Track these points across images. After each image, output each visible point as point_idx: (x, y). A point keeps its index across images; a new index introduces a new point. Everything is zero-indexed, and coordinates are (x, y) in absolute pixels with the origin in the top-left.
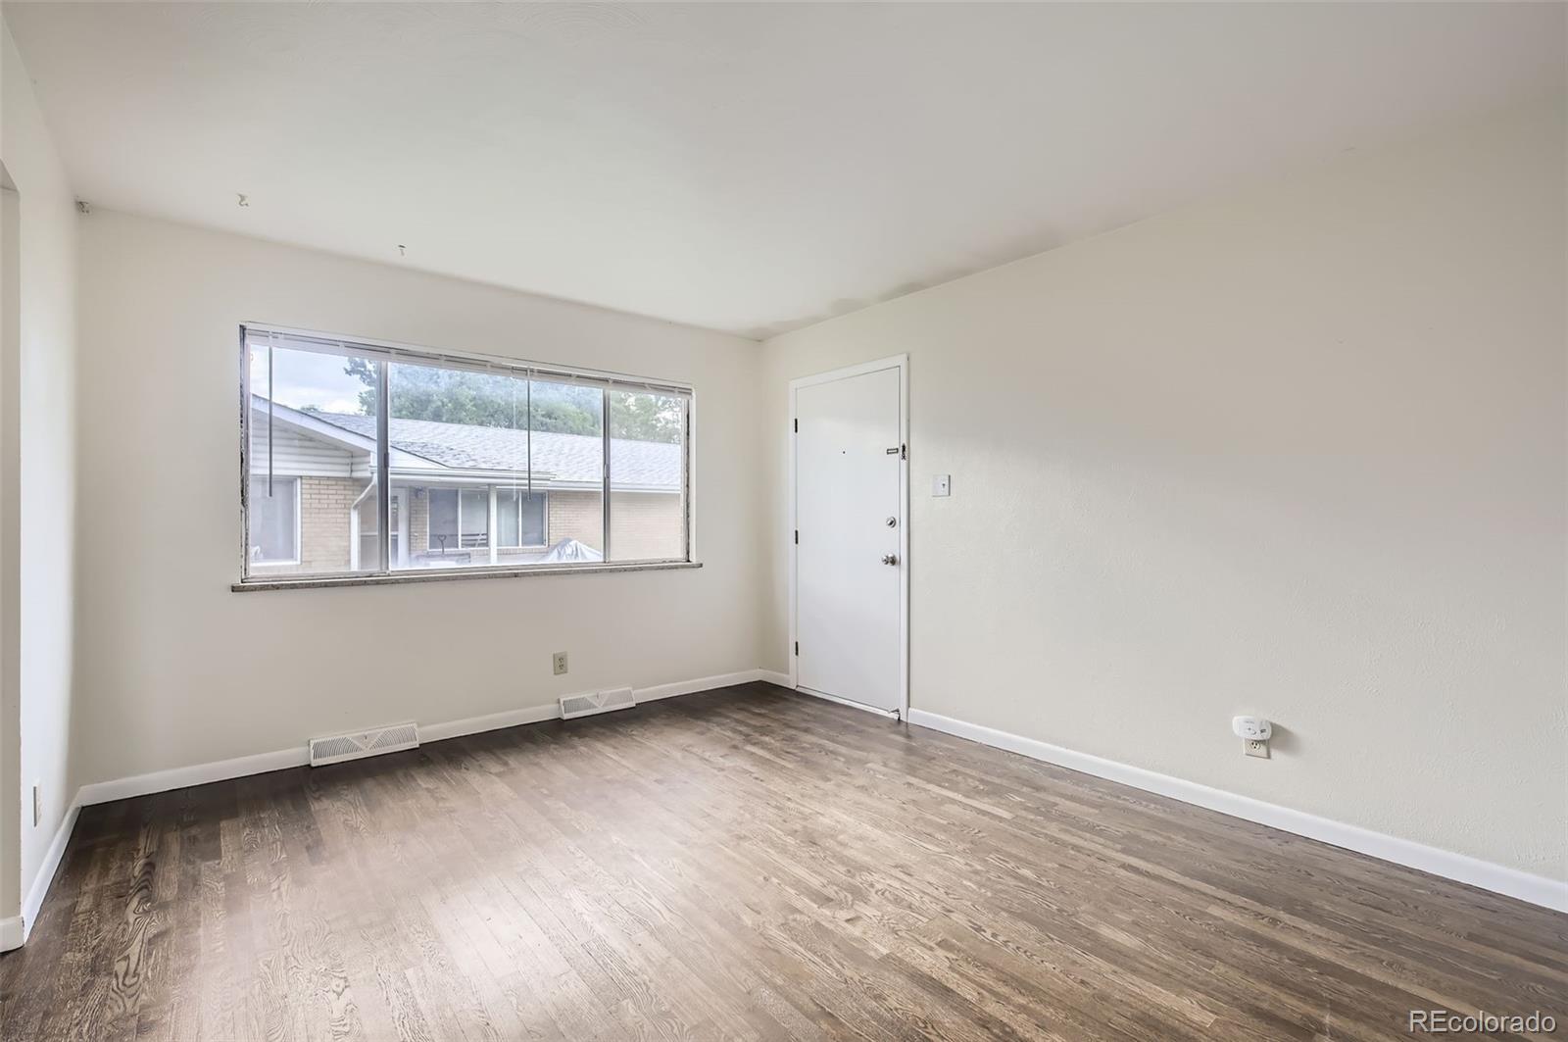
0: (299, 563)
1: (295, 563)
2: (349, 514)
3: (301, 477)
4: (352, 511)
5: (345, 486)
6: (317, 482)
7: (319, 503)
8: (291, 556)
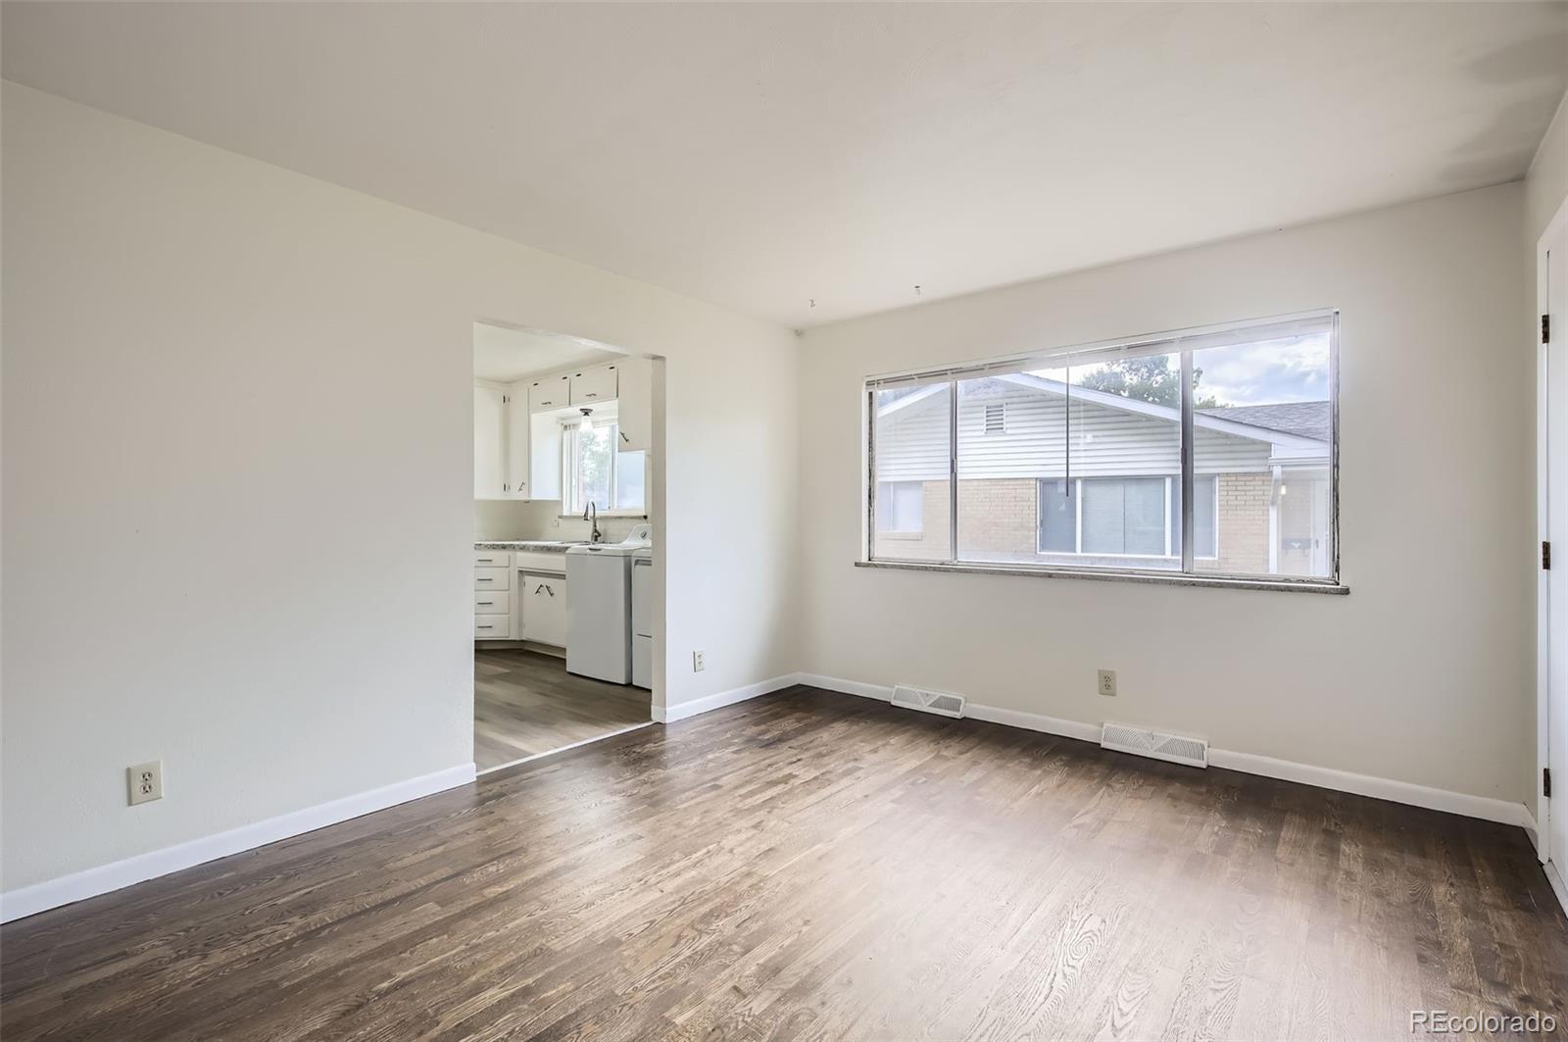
0: (1216, 559)
1: (1211, 559)
2: (1268, 510)
3: (1219, 474)
4: (1270, 507)
5: (1263, 481)
6: (1234, 478)
7: (1236, 499)
8: (1211, 554)
